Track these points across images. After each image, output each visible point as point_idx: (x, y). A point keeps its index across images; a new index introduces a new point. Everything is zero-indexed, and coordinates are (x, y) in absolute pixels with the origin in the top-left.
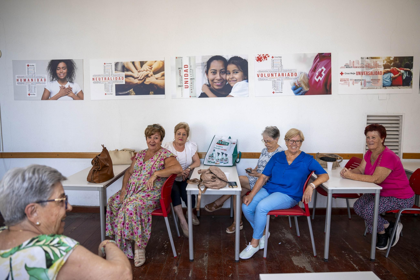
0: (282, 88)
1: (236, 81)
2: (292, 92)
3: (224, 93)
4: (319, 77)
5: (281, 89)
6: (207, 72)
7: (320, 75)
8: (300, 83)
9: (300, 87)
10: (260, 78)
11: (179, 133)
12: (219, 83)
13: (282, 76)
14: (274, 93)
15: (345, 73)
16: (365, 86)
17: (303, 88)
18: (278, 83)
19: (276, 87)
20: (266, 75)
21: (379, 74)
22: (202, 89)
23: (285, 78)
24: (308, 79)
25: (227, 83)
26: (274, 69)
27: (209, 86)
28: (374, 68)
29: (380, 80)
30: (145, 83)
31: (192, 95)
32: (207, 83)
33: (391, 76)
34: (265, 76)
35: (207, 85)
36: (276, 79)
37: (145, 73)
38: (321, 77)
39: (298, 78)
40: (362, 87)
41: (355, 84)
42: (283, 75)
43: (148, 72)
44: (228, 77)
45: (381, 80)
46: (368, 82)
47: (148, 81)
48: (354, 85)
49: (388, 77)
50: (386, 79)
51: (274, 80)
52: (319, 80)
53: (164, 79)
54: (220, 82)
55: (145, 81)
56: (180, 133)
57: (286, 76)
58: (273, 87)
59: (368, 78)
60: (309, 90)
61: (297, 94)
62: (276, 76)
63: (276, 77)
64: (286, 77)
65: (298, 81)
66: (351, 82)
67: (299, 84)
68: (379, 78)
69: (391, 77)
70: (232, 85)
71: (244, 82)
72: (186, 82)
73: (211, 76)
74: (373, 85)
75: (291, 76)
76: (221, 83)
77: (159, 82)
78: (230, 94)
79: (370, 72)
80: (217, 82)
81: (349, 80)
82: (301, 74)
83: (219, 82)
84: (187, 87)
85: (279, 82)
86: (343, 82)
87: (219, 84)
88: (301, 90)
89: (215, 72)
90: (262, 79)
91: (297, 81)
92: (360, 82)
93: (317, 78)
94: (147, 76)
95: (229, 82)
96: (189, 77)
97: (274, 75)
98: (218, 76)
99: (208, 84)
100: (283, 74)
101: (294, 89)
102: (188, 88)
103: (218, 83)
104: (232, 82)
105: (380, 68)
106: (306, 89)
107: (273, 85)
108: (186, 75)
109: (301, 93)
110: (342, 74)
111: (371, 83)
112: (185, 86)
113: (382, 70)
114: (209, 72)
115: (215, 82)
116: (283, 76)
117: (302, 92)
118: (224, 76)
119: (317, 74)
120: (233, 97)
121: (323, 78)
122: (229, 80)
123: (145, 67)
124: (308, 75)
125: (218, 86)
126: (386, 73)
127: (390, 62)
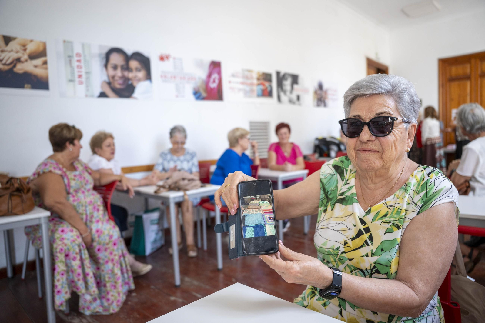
2: (192, 97)
3: (126, 94)
5: (183, 92)
6: (106, 66)
7: (214, 81)
9: (199, 92)
14: (177, 97)
17: (201, 93)
18: (180, 87)
19: (179, 91)
22: (102, 87)
23: (186, 82)
26: (176, 71)
27: (109, 84)
28: (250, 79)
30: (15, 70)
31: (89, 93)
33: (262, 88)
35: (107, 83)
37: (14, 56)
38: (215, 84)
40: (245, 96)
43: (19, 55)
44: (131, 75)
46: (248, 92)
47: (20, 68)
48: (239, 93)
50: (259, 90)
51: (177, 82)
52: (214, 86)
53: (46, 69)
54: (122, 80)
55: (15, 66)
58: (176, 89)
59: (248, 88)
60: (207, 95)
61: (197, 98)
66: (236, 91)
70: (135, 85)
71: (147, 82)
72: (80, 76)
73: (111, 72)
74: (251, 94)
77: (39, 72)
78: (133, 95)
79: (248, 83)
80: (119, 80)
88: (200, 95)
89: (115, 68)
94: (18, 60)
95: (131, 81)
96: (83, 70)
98: (119, 73)
99: (108, 81)
100: (184, 78)
101: (195, 94)
102: (82, 84)
104: (135, 81)
108: (79, 67)
109: (200, 98)
110: (230, 82)
112: (78, 81)
114: (109, 66)
115: (116, 80)
118: (126, 73)
119: (212, 80)
121: (217, 85)
123: (13, 45)
125: (120, 84)
126: (259, 85)
127: (260, 76)
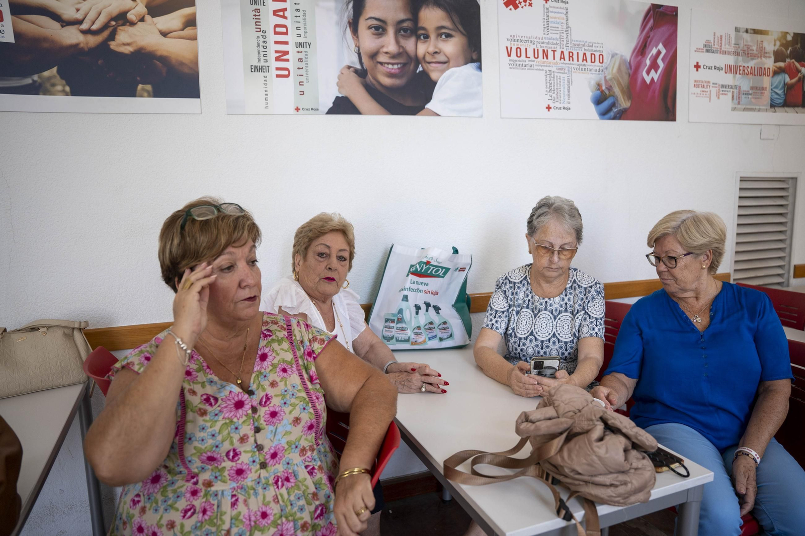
0: (569, 95)
1: (446, 65)
2: (592, 111)
3: (409, 103)
4: (653, 71)
5: (566, 97)
6: (354, 25)
7: (654, 66)
8: (611, 84)
9: (610, 96)
10: (513, 61)
11: (321, 249)
12: (396, 67)
13: (569, 60)
14: (549, 108)
15: (705, 67)
16: (739, 103)
17: (617, 99)
18: (559, 80)
19: (556, 93)
20: (531, 54)
21: (765, 74)
22: (340, 86)
23: (576, 66)
24: (630, 75)
25: (420, 69)
26: (550, 36)
27: (361, 73)
28: (758, 57)
29: (764, 89)
30: (113, 45)
31: (304, 103)
32: (353, 63)
33: (786, 82)
34: (527, 57)
35: (356, 71)
36: (554, 69)
37: (112, 5)
38: (656, 72)
39: (606, 68)
40: (734, 106)
41: (721, 96)
42: (571, 57)
44: (422, 49)
45: (768, 89)
46: (745, 94)
47: (126, 41)
48: (719, 98)
49: (780, 82)
50: (776, 87)
51: (550, 69)
52: (653, 79)
53: (194, 38)
54: (397, 64)
55: (112, 37)
56: (327, 251)
57: (578, 61)
58: (548, 90)
59: (745, 84)
60: (630, 106)
61: (604, 114)
62: (554, 59)
63: (555, 61)
64: (578, 65)
65: (608, 78)
66: (714, 91)
67: (610, 88)
68: (765, 86)
69: (785, 84)
70: (433, 76)
71: (470, 68)
72: (282, 56)
73: (369, 41)
74: (753, 100)
75: (592, 62)
76: (399, 66)
77: (173, 48)
78: (428, 106)
79: (750, 67)
80: (388, 64)
81: (711, 85)
82: (613, 59)
83: (393, 64)
84: (286, 73)
85: (562, 78)
86: (698, 90)
87: (393, 71)
88: (613, 105)
89: (379, 29)
90: (519, 63)
91: (605, 77)
92: (731, 92)
93: (648, 73)
94: (122, 19)
95: (424, 64)
96: (291, 38)
97: (550, 54)
98: (389, 43)
99: (358, 67)
100: (571, 54)
101: (598, 101)
102: (287, 76)
103: (390, 66)
104: (433, 65)
105: (768, 59)
106: (624, 103)
107: (548, 84)
108: (281, 30)
109: (612, 114)
110: (697, 67)
111: (750, 96)
112: (277, 69)
113: (769, 63)
114: (363, 25)
115: (381, 63)
116: (573, 60)
117: (615, 110)
118: (409, 44)
119: (648, 62)
120: (439, 115)
121: (661, 76)
122: (424, 58)
124: (630, 63)
125: (391, 75)
126: (777, 72)
127: (786, 45)
